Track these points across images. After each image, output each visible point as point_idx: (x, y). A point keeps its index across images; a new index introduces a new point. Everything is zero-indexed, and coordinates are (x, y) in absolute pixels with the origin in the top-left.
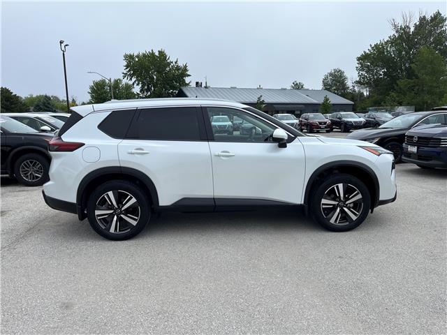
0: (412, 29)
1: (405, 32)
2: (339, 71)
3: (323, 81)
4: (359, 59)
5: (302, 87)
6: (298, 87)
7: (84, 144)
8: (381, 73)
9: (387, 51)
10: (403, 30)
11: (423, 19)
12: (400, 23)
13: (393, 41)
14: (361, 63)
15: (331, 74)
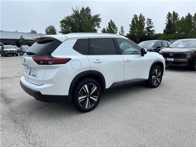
0: (80, 12)
1: (77, 13)
2: (52, 26)
3: (46, 31)
4: (61, 22)
5: (36, 32)
6: (33, 32)
7: (71, 59)
8: (70, 29)
9: (72, 20)
10: (76, 12)
11: (83, 9)
12: (75, 9)
13: (73, 16)
14: (61, 24)
15: (49, 28)
